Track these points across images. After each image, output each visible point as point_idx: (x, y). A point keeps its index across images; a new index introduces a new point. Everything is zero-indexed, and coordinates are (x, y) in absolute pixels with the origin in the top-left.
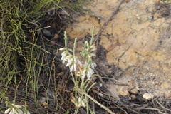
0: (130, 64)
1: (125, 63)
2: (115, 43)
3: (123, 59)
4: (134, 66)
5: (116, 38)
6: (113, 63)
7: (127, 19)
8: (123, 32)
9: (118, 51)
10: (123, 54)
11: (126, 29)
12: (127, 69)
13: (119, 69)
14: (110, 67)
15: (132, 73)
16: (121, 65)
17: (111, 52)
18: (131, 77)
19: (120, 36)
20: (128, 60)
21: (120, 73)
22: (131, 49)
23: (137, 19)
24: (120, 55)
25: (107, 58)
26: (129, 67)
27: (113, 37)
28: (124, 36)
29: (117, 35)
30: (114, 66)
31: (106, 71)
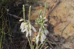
0: (70, 35)
1: (66, 34)
2: (59, 21)
3: (65, 31)
4: (73, 36)
5: (59, 18)
6: (58, 34)
7: (66, 7)
8: (64, 15)
9: (61, 27)
10: (65, 28)
11: (65, 13)
12: (68, 38)
13: (63, 38)
14: (56, 37)
15: (72, 41)
16: (64, 36)
17: (57, 27)
18: (71, 44)
19: (62, 17)
20: (68, 32)
21: (64, 40)
22: (70, 25)
23: (72, 7)
24: (62, 29)
25: (54, 31)
26: (69, 37)
27: (58, 18)
28: (65, 17)
29: (60, 17)
30: (59, 36)
31: (54, 40)
